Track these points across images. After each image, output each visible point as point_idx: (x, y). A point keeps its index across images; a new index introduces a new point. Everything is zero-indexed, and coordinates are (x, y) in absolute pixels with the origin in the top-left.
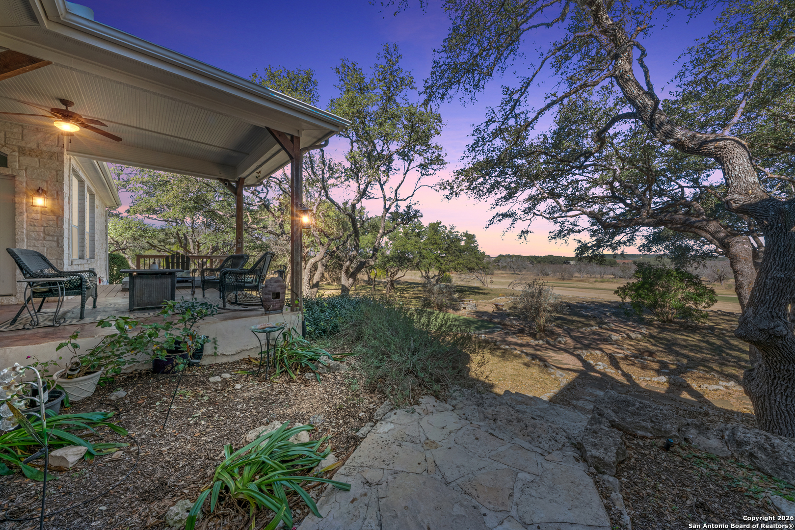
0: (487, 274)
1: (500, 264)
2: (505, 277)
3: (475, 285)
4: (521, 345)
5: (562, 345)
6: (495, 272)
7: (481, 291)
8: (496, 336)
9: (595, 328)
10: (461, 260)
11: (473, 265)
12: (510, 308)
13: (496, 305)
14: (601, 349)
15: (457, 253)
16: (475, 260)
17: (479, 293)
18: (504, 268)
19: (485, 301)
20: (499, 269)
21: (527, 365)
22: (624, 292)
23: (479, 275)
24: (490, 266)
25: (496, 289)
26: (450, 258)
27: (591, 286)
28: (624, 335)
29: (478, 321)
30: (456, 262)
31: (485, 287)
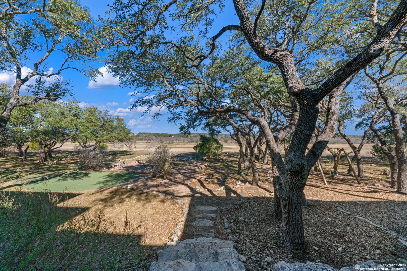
0: (132, 143)
1: (140, 137)
2: (142, 144)
3: (124, 149)
4: (157, 186)
5: (178, 180)
6: (137, 142)
7: (128, 153)
8: (140, 183)
9: (189, 167)
10: (113, 134)
11: (122, 137)
12: (147, 162)
13: (138, 161)
14: (194, 178)
15: (110, 129)
16: (124, 134)
17: (127, 154)
18: (142, 139)
19: (131, 159)
20: (139, 140)
21: (163, 201)
22: (196, 148)
23: (127, 144)
24: (133, 138)
25: (138, 151)
26: (105, 133)
27: (180, 146)
28: (200, 168)
29: (127, 174)
30: (110, 135)
31: (131, 151)
